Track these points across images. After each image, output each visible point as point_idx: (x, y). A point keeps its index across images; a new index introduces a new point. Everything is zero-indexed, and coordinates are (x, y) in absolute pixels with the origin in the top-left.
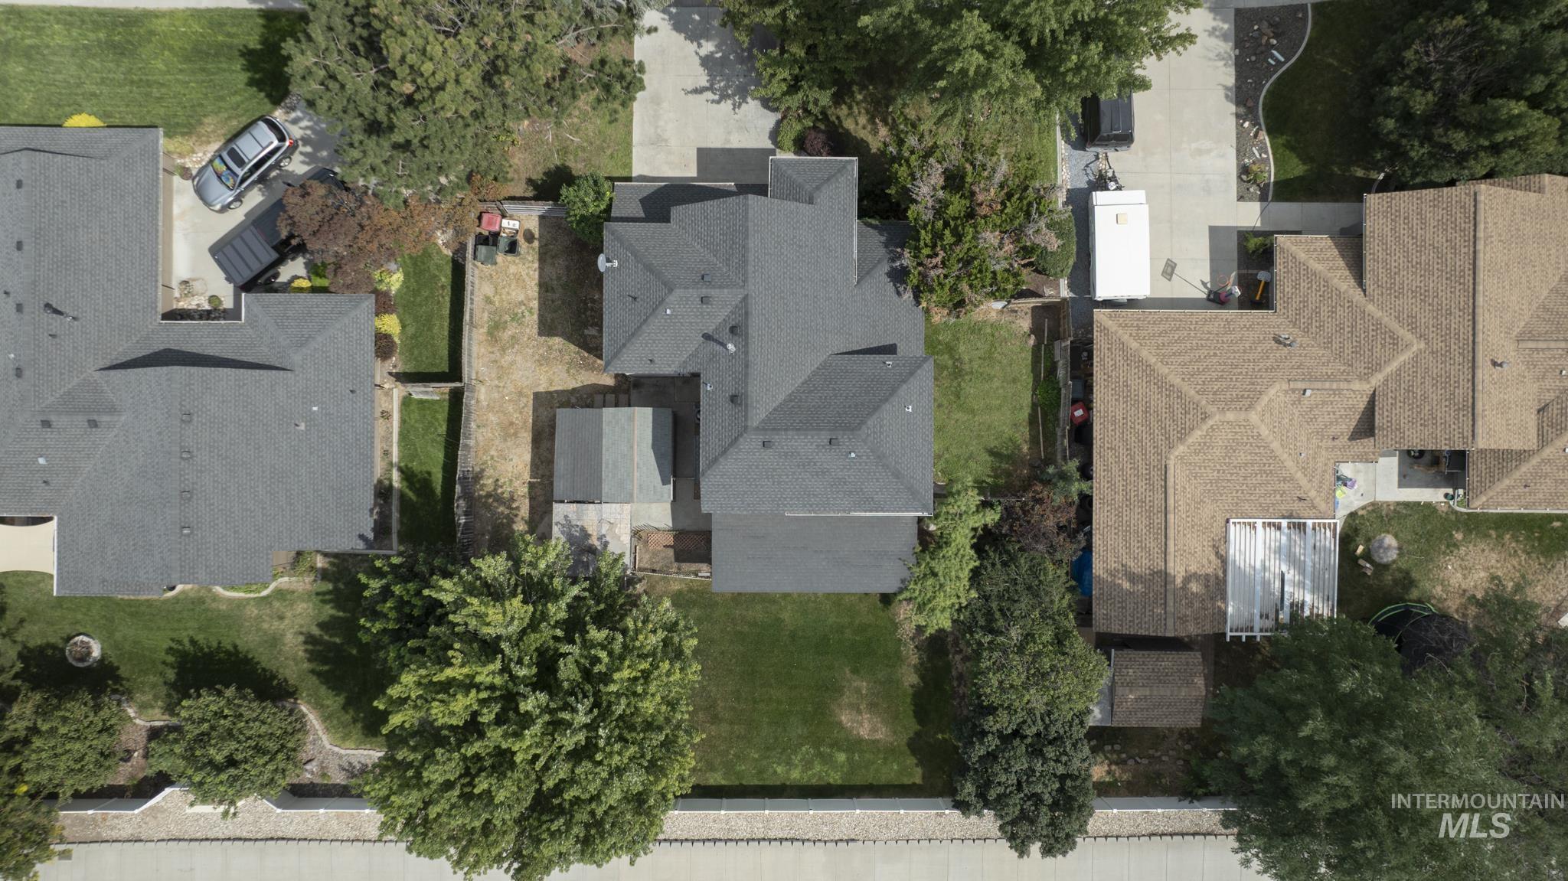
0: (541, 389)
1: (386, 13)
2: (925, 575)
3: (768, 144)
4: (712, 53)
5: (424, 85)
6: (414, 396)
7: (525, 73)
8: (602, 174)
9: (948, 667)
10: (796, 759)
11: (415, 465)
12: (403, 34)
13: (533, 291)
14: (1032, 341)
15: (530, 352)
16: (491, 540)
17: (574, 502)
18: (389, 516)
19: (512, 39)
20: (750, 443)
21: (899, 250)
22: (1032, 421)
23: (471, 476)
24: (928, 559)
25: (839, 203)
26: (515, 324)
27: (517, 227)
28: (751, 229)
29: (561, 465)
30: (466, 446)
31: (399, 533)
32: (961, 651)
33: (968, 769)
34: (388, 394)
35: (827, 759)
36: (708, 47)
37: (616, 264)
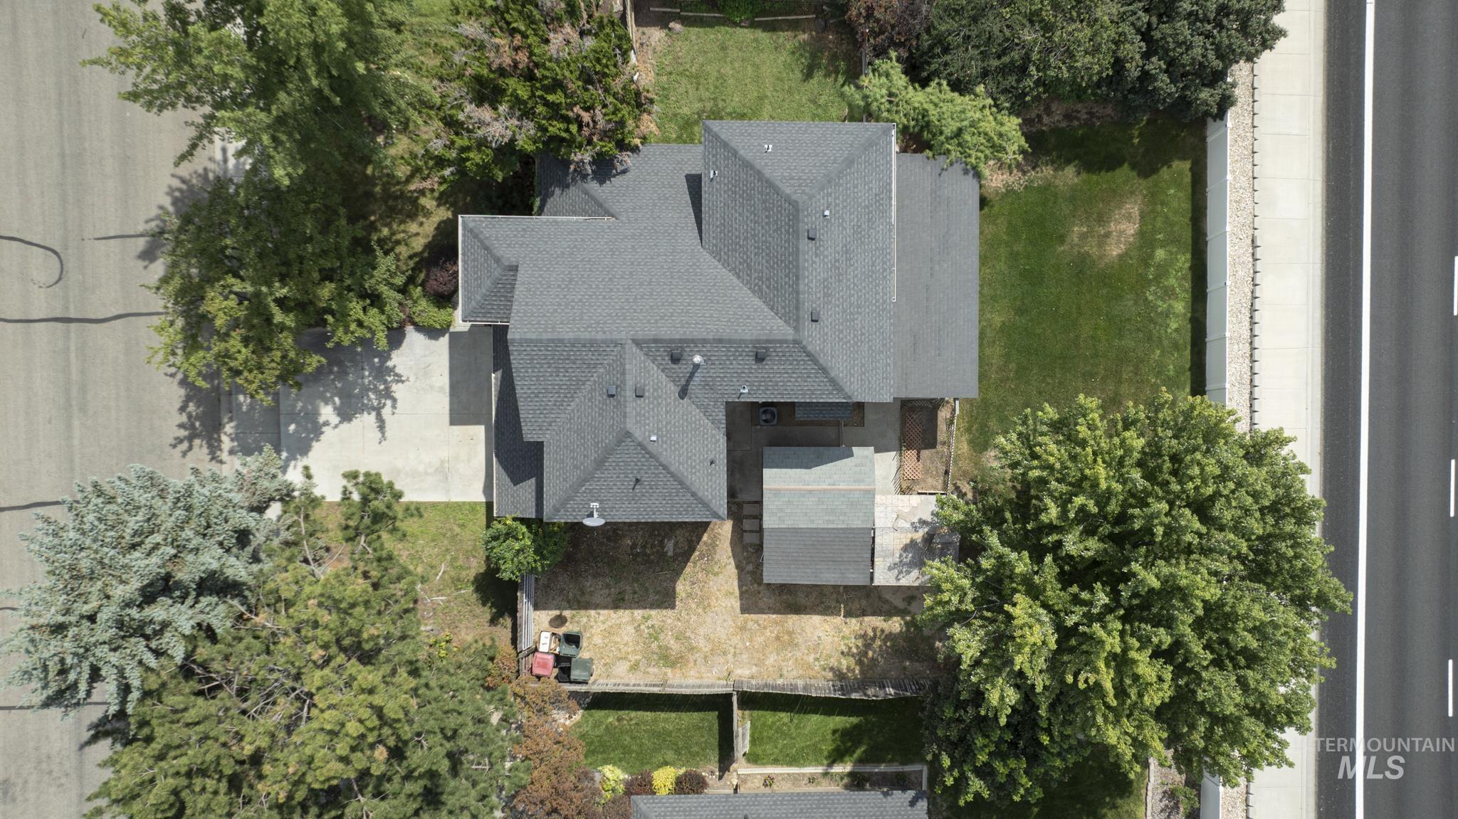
0: (737, 605)
1: (285, 783)
2: (959, 145)
3: (444, 341)
4: (335, 409)
5: (376, 733)
6: (747, 749)
7: (359, 610)
8: (483, 534)
9: (1055, 131)
10: (1162, 306)
11: (827, 747)
12: (311, 760)
13: (623, 616)
14: (676, 26)
15: (694, 618)
16: (911, 660)
17: (873, 561)
18: (884, 775)
19: (316, 625)
20: (813, 337)
21: (572, 167)
22: (771, 28)
23: (838, 683)
24: (942, 138)
25: (515, 236)
26: (662, 636)
27: (548, 635)
28: (550, 336)
29: (829, 577)
30: (805, 688)
31: (903, 764)
32: (1039, 116)
33: (1183, 98)
34: (744, 779)
35: (1163, 271)
36: (327, 413)
37: (595, 505)
